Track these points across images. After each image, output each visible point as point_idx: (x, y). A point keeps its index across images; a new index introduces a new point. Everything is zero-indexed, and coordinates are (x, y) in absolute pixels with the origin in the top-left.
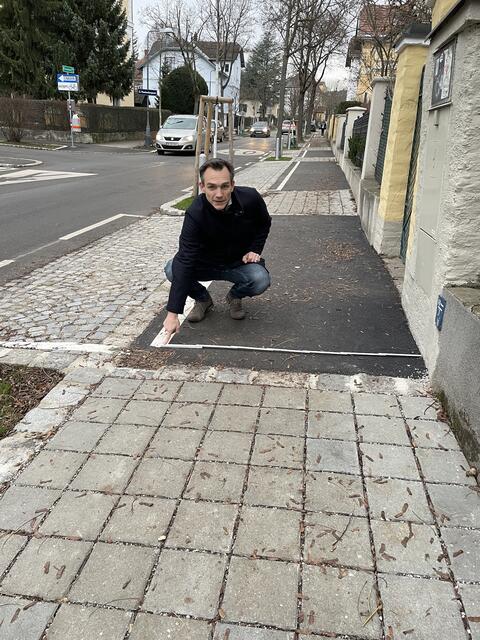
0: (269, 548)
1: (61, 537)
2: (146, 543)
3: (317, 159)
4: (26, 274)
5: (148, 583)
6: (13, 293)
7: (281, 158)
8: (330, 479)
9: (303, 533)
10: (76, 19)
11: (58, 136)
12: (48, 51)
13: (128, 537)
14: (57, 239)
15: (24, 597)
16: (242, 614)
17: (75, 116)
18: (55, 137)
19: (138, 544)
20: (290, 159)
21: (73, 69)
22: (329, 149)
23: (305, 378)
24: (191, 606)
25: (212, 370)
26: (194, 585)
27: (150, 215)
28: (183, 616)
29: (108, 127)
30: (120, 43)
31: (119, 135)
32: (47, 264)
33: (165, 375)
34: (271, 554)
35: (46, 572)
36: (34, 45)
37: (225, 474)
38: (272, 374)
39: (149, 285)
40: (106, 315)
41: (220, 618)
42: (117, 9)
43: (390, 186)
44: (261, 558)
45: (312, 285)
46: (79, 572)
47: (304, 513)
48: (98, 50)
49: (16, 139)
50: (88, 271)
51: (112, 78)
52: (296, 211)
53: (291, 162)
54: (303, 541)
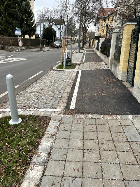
0: (129, 162)
1: (73, 161)
2: (96, 162)
3: (90, 52)
4: (24, 89)
5: (102, 172)
6: (24, 95)
7: (80, 53)
8: (136, 143)
9: (136, 158)
10: (19, 14)
11: (15, 47)
12: (11, 23)
13: (90, 160)
14: (28, 79)
15: (72, 177)
16: (129, 178)
17: (20, 42)
18: (14, 48)
19: (94, 162)
20: (82, 53)
21: (19, 28)
22: (92, 49)
23: (116, 117)
24: (116, 177)
25: (90, 115)
26: (114, 172)
27: (50, 71)
28: (115, 179)
29: (29, 44)
30: (32, 21)
31: (32, 47)
32: (29, 86)
33: (78, 117)
34: (130, 163)
35: (74, 170)
36: (7, 22)
37: (108, 143)
38: (107, 116)
39: (61, 92)
40: (54, 100)
41: (124, 179)
42: (31, 11)
43: (123, 62)
44: (128, 164)
45: (106, 90)
46: (83, 170)
47: (134, 153)
48: (25, 23)
49: (3, 49)
50: (41, 88)
51: (30, 31)
52: (91, 68)
53: (83, 53)
54: (136, 159)
